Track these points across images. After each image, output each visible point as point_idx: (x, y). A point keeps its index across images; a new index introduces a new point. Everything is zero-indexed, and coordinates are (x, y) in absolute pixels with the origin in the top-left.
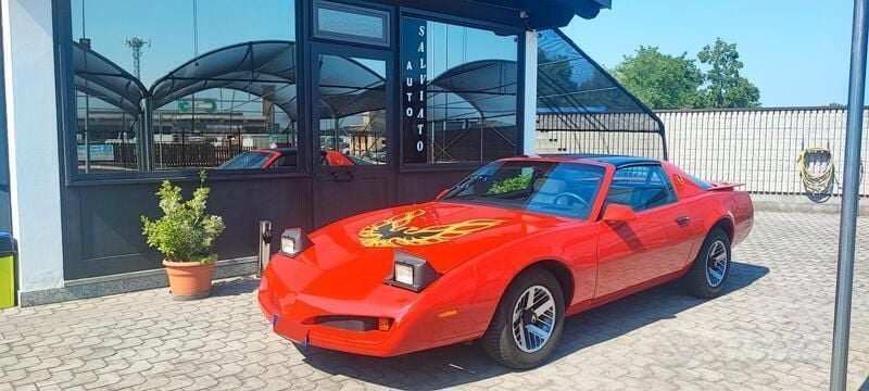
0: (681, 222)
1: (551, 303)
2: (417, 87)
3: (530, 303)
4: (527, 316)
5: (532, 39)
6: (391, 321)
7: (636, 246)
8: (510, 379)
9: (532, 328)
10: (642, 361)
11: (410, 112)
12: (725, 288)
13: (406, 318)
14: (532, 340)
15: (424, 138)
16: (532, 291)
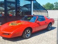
0: (46, 23)
1: (30, 32)
2: (19, 7)
3: (27, 32)
4: (27, 33)
5: (32, 2)
6: (10, 34)
7: (40, 25)
8: (25, 40)
9: (28, 35)
10: (39, 38)
11: (18, 10)
12: (51, 30)
13: (12, 34)
14: (27, 36)
15: (20, 13)
16: (27, 30)
